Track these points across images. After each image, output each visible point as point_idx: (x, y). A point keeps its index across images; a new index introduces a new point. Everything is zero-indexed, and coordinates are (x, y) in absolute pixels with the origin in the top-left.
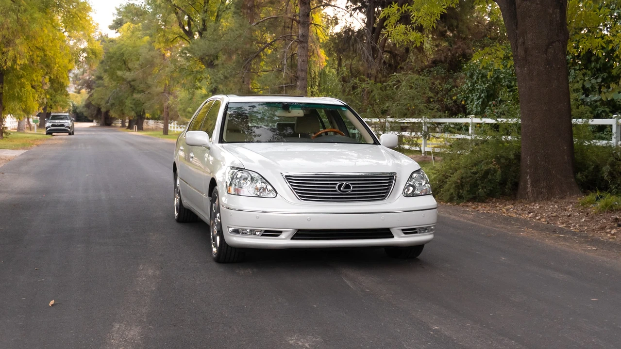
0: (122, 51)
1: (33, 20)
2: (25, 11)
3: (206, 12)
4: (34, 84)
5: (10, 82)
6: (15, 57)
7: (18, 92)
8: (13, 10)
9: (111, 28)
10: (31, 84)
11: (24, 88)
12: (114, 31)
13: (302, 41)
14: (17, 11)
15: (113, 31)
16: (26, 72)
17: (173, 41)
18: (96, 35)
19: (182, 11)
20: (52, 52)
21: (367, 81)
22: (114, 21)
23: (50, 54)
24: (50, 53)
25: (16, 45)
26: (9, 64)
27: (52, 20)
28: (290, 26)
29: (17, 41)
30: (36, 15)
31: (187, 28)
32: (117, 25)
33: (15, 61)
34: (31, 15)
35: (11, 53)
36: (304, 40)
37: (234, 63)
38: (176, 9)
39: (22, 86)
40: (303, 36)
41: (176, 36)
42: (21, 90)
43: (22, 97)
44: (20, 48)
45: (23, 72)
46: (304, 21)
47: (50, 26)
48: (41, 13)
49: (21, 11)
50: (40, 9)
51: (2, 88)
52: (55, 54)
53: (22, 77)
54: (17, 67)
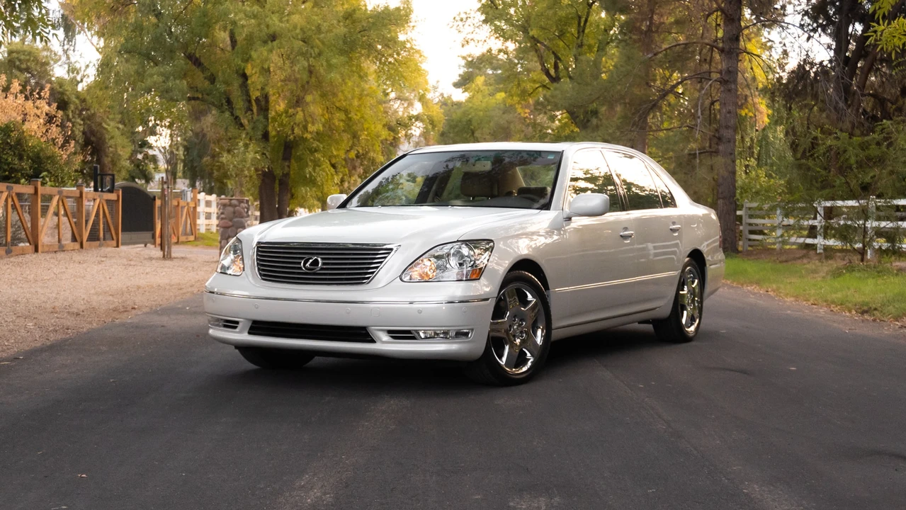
0: (470, 116)
1: (330, 67)
2: (320, 54)
3: (581, 46)
4: (333, 161)
5: (299, 159)
6: (306, 121)
7: (310, 173)
8: (303, 54)
9: (457, 85)
10: (330, 161)
11: (319, 166)
12: (460, 90)
13: (728, 81)
14: (309, 55)
15: (458, 89)
16: (321, 143)
17: (532, 93)
18: (434, 96)
19: (545, 46)
20: (359, 114)
21: (836, 133)
22: (460, 75)
23: (355, 117)
24: (356, 115)
25: (307, 104)
26: (296, 130)
27: (359, 66)
28: (708, 59)
29: (309, 98)
30: (334, 61)
31: (552, 72)
32: (464, 82)
33: (305, 128)
34: (328, 61)
35: (300, 116)
36: (729, 79)
37: (618, 119)
38: (536, 44)
39: (317, 164)
40: (729, 72)
41: (537, 86)
42: (314, 169)
43: (316, 179)
44: (312, 108)
45: (318, 143)
46: (730, 49)
47: (356, 77)
48: (342, 58)
49: (313, 55)
50: (342, 52)
51: (289, 167)
52: (362, 117)
53: (316, 151)
54: (308, 136)
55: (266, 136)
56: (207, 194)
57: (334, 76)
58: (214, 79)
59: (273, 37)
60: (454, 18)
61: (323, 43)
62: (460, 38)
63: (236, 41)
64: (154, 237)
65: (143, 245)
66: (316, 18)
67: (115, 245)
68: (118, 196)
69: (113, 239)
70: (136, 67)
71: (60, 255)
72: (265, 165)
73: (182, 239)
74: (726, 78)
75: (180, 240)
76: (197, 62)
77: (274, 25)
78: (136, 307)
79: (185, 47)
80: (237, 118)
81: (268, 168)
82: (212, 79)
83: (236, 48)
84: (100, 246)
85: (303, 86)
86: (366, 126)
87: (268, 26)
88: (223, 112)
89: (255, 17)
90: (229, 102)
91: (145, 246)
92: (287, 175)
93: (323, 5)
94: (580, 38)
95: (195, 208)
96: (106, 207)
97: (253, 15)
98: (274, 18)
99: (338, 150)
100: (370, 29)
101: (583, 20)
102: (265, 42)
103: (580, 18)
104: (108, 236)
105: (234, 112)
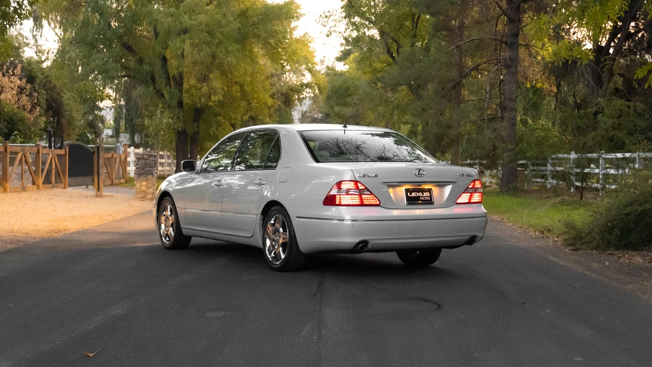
0: (348, 84)
1: (228, 52)
2: (220, 43)
4: (233, 122)
5: (206, 121)
6: (210, 93)
7: (214, 132)
8: (207, 43)
9: (339, 59)
11: (221, 126)
12: (342, 63)
13: (510, 66)
14: (211, 44)
15: (340, 63)
16: (222, 109)
18: (321, 68)
19: (389, 35)
20: (251, 87)
22: (341, 51)
24: (249, 88)
25: (211, 80)
26: (203, 100)
27: (251, 51)
29: (211, 76)
30: (231, 48)
31: (395, 55)
32: (344, 57)
33: (210, 97)
34: (226, 48)
35: (205, 89)
36: (512, 64)
37: (433, 93)
38: (383, 35)
40: (511, 59)
43: (218, 136)
44: (214, 83)
45: (219, 109)
46: (512, 42)
47: (248, 59)
48: (237, 46)
49: (215, 43)
50: (237, 41)
51: (198, 127)
52: (253, 90)
53: (218, 115)
54: (212, 104)
55: (180, 104)
56: (135, 148)
57: (231, 59)
58: (142, 62)
59: (185, 31)
60: (321, 16)
61: (222, 34)
62: (325, 30)
63: (158, 33)
64: (93, 180)
65: (85, 187)
66: (217, 16)
67: (63, 187)
68: (66, 152)
69: (62, 183)
70: (83, 53)
71: (23, 194)
72: (180, 126)
73: (116, 181)
74: (509, 64)
75: (114, 183)
76: (129, 49)
77: (185, 22)
78: (66, 229)
79: (120, 38)
80: (158, 91)
81: (182, 128)
82: (141, 61)
83: (158, 39)
84: (53, 187)
85: (208, 67)
86: (256, 96)
87: (181, 23)
88: (148, 87)
89: (172, 15)
90: (153, 79)
91: (87, 187)
92: (197, 133)
93: (223, 6)
94: (414, 30)
95: (126, 158)
96: (57, 160)
97: (170, 14)
98: (185, 17)
99: (235, 113)
100: (259, 23)
101: (417, 16)
102: (179, 35)
103: (414, 15)
104: (58, 180)
105: (156, 87)
